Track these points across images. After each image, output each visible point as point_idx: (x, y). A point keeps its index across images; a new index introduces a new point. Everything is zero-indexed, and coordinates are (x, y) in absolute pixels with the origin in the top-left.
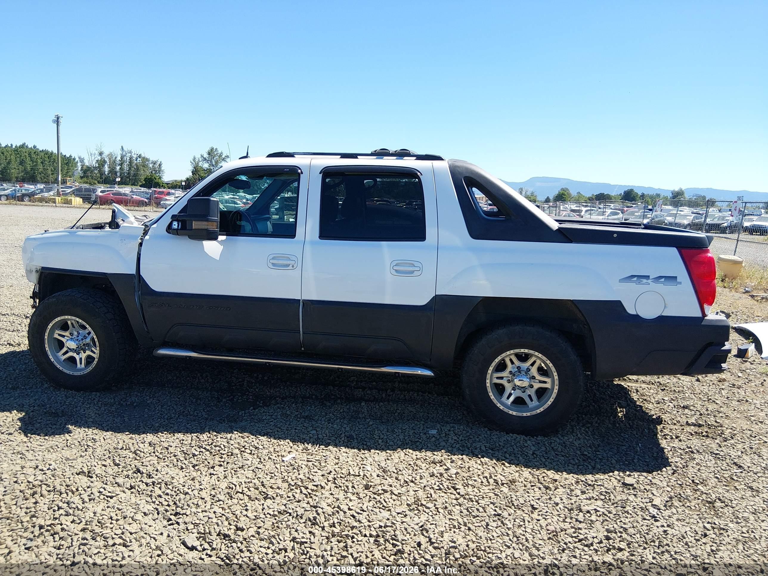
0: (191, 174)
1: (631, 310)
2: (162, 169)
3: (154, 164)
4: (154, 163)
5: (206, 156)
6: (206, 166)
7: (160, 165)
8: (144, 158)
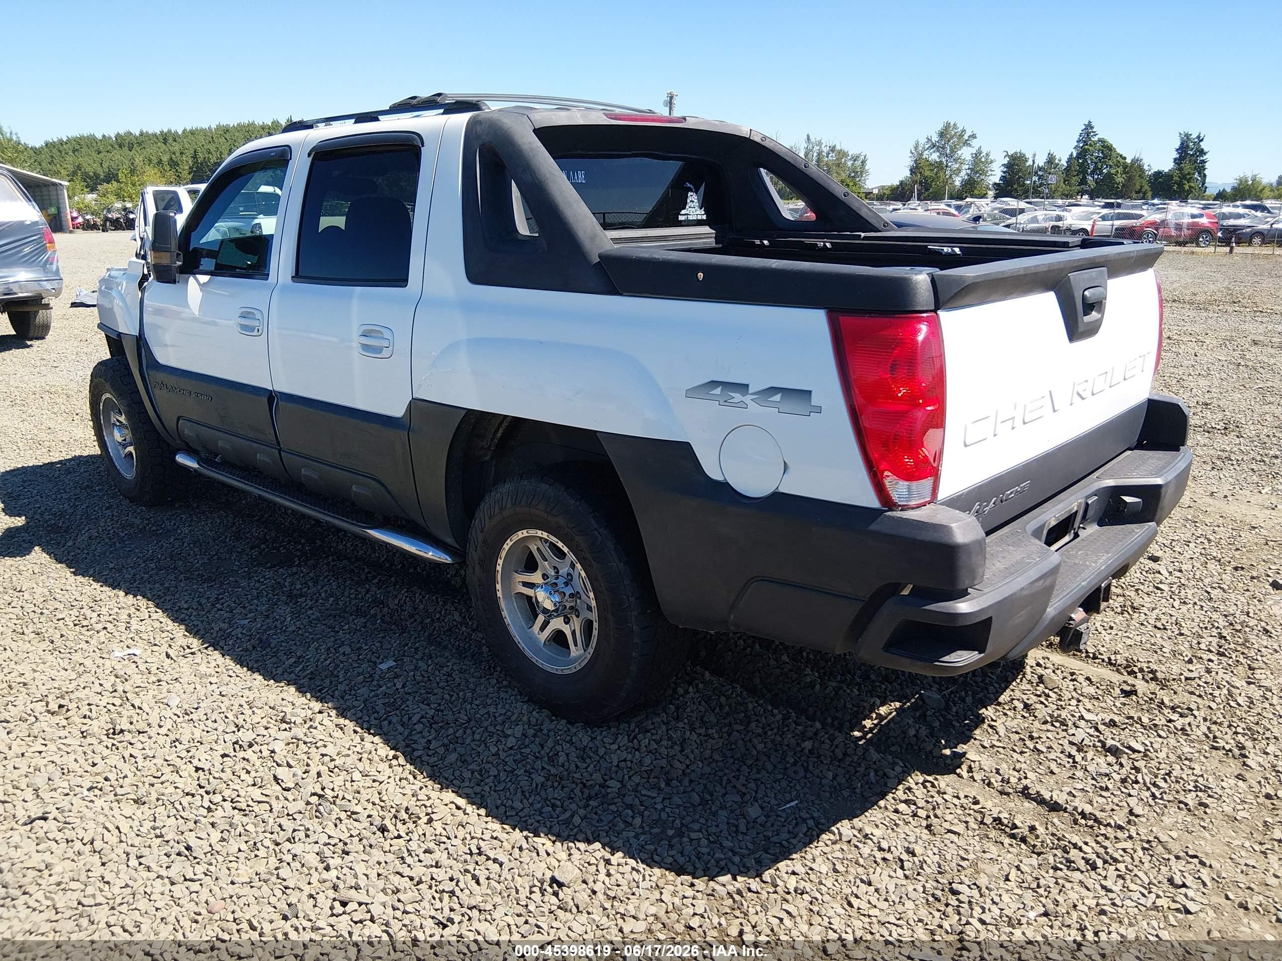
0: (908, 174)
1: (713, 471)
2: (867, 168)
3: (855, 161)
4: (855, 159)
5: (935, 138)
6: (935, 157)
7: (863, 162)
8: (840, 152)
